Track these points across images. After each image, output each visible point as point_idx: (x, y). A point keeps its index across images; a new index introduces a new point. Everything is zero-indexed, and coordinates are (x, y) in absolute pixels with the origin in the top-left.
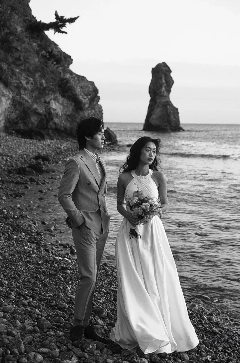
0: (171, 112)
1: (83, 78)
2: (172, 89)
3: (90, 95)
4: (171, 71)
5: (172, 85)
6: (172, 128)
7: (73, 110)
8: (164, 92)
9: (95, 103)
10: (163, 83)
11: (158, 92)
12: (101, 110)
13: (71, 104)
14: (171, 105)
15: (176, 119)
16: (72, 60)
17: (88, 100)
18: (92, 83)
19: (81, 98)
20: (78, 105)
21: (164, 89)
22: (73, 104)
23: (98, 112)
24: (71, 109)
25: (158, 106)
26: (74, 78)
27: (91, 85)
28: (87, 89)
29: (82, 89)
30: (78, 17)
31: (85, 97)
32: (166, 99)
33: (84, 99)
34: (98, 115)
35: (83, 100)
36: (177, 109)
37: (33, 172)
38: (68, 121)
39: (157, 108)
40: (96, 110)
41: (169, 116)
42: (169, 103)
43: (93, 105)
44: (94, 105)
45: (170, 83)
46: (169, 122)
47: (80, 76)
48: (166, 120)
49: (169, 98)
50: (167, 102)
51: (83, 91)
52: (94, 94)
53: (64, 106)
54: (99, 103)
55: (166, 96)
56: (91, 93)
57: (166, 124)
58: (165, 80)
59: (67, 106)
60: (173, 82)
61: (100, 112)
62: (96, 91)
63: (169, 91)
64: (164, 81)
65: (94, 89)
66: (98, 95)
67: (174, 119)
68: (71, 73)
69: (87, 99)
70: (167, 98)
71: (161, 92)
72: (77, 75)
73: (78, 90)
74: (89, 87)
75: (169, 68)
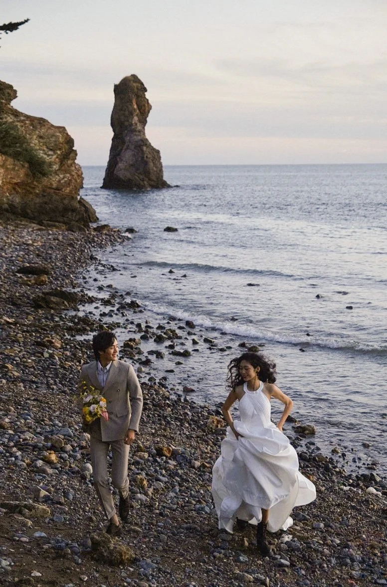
0: (149, 156)
1: (42, 122)
2: (148, 119)
3: (60, 149)
4: (145, 90)
5: (149, 112)
6: (152, 183)
7: (27, 175)
8: (136, 124)
9: (69, 162)
10: (135, 109)
11: (126, 123)
12: (79, 173)
13: (23, 166)
14: (148, 145)
15: (156, 167)
16: (15, 92)
17: (57, 157)
18: (62, 129)
19: (41, 154)
20: (36, 168)
21: (136, 118)
22: (27, 165)
23: (76, 176)
24: (22, 174)
25: (127, 148)
26: (22, 121)
27: (60, 132)
28: (53, 139)
29: (41, 140)
30: (26, 21)
31: (50, 153)
32: (141, 136)
33: (48, 155)
34: (76, 181)
35: (47, 159)
36: (158, 152)
37: (63, 303)
38: (17, 192)
39: (126, 150)
40: (73, 173)
41: (146, 163)
42: (145, 142)
43: (66, 166)
44: (68, 166)
45: (144, 109)
46: (147, 173)
47: (35, 118)
48: (141, 170)
49: (144, 134)
50: (142, 140)
51: (45, 144)
52: (67, 147)
53: (7, 169)
54: (76, 161)
55: (139, 131)
56: (61, 145)
57: (141, 177)
58: (136, 104)
59: (13, 169)
60: (150, 107)
61: (78, 176)
62: (70, 142)
63: (144, 122)
64: (135, 107)
65: (66, 139)
66: (74, 148)
67: (155, 169)
68: (16, 114)
69: (55, 157)
70: (142, 133)
71: (131, 125)
72: (28, 117)
73: (34, 142)
74: (57, 137)
75: (142, 84)
